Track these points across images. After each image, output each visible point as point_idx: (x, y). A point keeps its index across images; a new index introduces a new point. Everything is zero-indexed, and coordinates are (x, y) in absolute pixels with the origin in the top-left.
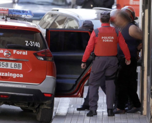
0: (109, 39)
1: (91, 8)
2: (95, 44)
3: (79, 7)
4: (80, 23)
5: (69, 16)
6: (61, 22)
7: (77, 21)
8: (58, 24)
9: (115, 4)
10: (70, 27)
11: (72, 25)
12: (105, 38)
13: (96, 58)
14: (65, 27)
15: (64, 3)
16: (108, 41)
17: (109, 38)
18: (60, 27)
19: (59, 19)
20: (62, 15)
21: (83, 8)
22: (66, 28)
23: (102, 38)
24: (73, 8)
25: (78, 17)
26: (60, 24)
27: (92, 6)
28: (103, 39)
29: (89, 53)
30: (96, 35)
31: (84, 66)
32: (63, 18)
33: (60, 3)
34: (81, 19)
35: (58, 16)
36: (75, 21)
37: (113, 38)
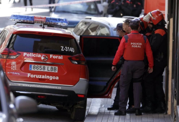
0: (138, 45)
1: (121, 17)
2: (124, 49)
3: (110, 16)
4: (110, 30)
5: (100, 24)
6: (94, 29)
7: (108, 28)
8: (90, 31)
9: (143, 13)
10: (102, 34)
11: (104, 32)
12: (134, 44)
13: (125, 62)
14: (97, 34)
15: (96, 12)
16: (136, 46)
17: (137, 44)
18: (93, 34)
19: (92, 26)
20: (94, 23)
21: (114, 16)
22: (98, 35)
23: (132, 43)
24: (104, 16)
25: (109, 24)
26: (92, 31)
27: (122, 15)
28: (132, 45)
29: (119, 57)
30: (126, 41)
31: (114, 69)
32: (95, 26)
33: (93, 12)
34: (112, 27)
35: (91, 24)
36: (106, 29)
37: (141, 44)
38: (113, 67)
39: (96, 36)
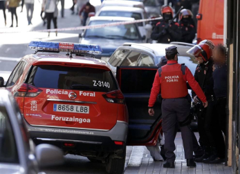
0: (174, 79)
1: (168, 43)
2: (160, 85)
3: (154, 41)
4: (155, 59)
5: (143, 51)
6: (134, 59)
7: (152, 57)
8: (130, 61)
9: (196, 38)
10: (144, 65)
11: (147, 61)
12: (169, 77)
15: (137, 37)
16: (172, 81)
17: (173, 77)
18: (133, 64)
19: (131, 55)
20: (135, 50)
21: (159, 42)
22: (139, 65)
23: (166, 77)
24: (147, 42)
25: (153, 52)
26: (132, 61)
27: (169, 40)
28: (167, 79)
30: (160, 75)
32: (136, 54)
34: (157, 55)
35: (130, 52)
36: (150, 58)
37: (178, 77)
38: (150, 110)
39: (137, 67)
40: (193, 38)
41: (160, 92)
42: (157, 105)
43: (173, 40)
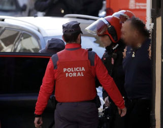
0: (77, 72)
2: (54, 82)
3: (40, 14)
4: (41, 41)
5: (22, 29)
6: (9, 41)
7: (37, 38)
8: (3, 44)
9: (104, 8)
10: (25, 49)
11: (29, 45)
12: (69, 70)
14: (15, 50)
15: (14, 8)
16: (75, 74)
17: (76, 69)
18: (8, 49)
19: (5, 35)
20: (10, 28)
22: (17, 51)
23: (65, 70)
24: (29, 15)
25: (39, 31)
26: (7, 45)
27: (63, 11)
28: (66, 72)
30: (55, 66)
31: (38, 122)
32: (12, 33)
33: (7, 7)
34: (44, 36)
35: (3, 31)
36: (33, 39)
37: (83, 69)
38: (36, 119)
39: (13, 53)
40: (100, 8)
41: (53, 93)
42: (48, 113)
43: (69, 10)
